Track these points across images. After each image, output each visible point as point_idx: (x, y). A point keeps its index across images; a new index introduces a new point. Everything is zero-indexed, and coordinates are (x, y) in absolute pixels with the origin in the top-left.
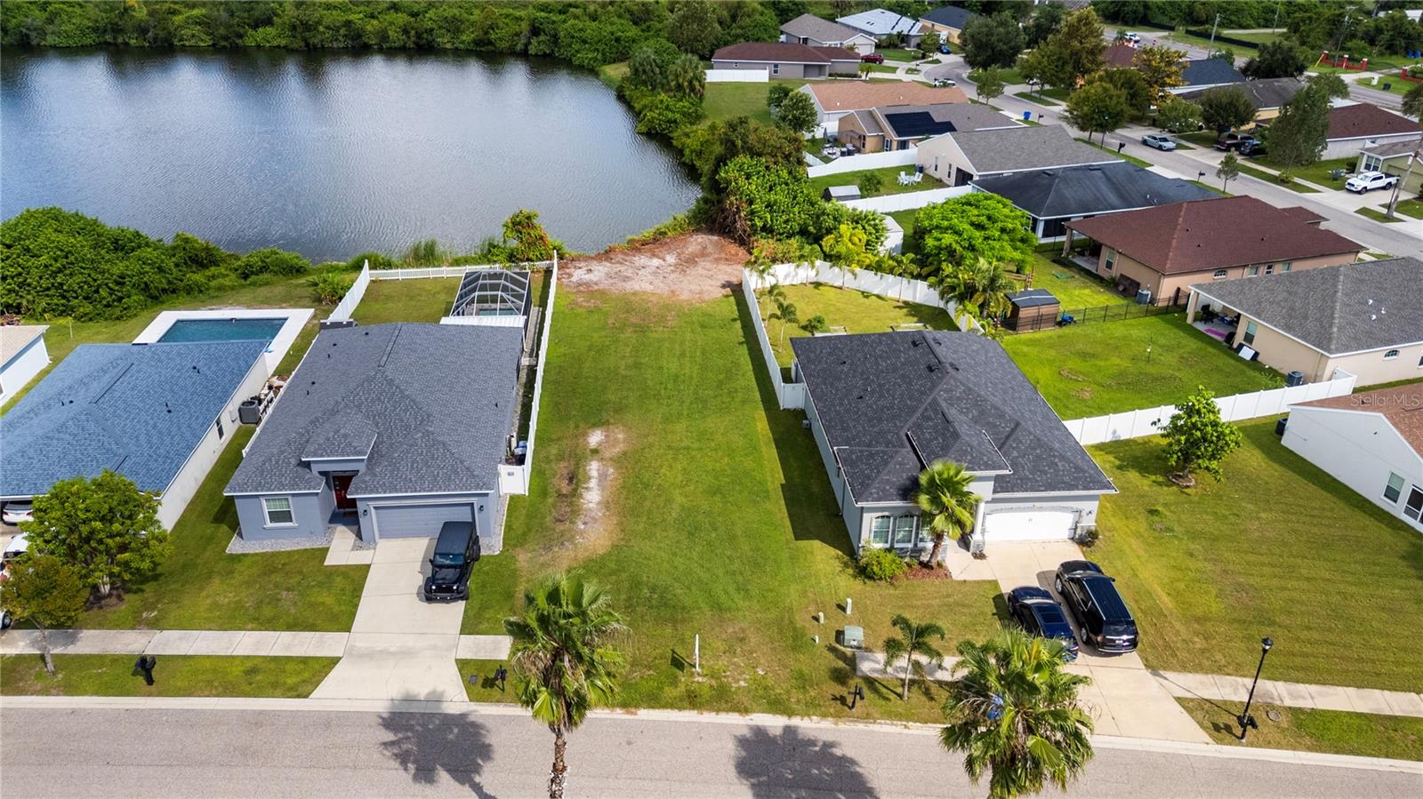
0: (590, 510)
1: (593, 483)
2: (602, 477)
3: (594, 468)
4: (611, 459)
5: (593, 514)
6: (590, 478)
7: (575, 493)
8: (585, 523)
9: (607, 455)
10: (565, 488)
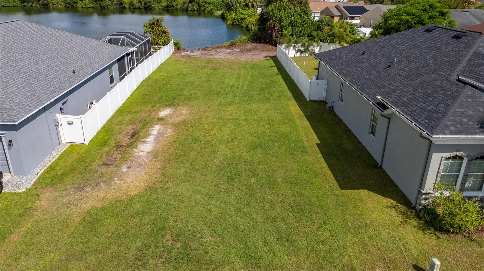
0: (139, 157)
1: (151, 139)
2: (160, 134)
3: (156, 129)
4: (172, 124)
5: (140, 160)
6: (150, 135)
7: (132, 145)
8: (129, 167)
9: (170, 121)
10: (124, 141)
